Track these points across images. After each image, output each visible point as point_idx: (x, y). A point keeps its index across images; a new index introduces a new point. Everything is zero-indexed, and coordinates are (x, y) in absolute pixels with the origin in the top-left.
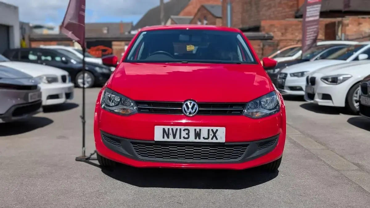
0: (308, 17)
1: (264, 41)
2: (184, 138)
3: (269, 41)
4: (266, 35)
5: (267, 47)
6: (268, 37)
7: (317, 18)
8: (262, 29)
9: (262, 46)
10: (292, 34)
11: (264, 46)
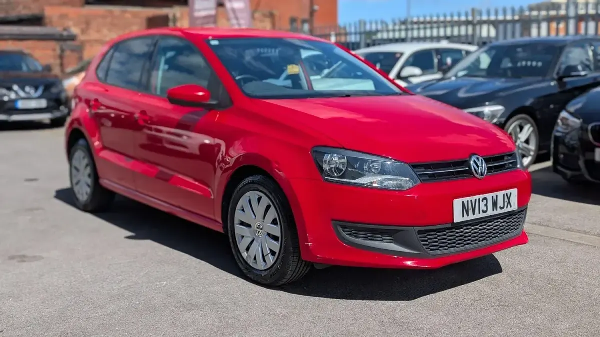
0: (199, 10)
1: (62, 43)
2: (483, 211)
3: (70, 43)
4: (65, 33)
5: (68, 53)
6: (68, 36)
7: (213, 12)
8: (47, 21)
9: (58, 52)
10: (98, 31)
11: (62, 50)
